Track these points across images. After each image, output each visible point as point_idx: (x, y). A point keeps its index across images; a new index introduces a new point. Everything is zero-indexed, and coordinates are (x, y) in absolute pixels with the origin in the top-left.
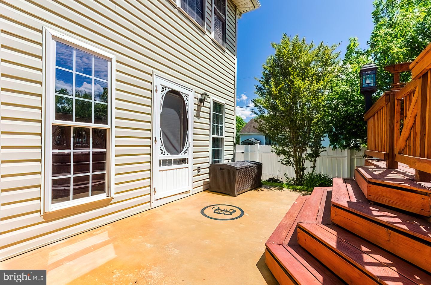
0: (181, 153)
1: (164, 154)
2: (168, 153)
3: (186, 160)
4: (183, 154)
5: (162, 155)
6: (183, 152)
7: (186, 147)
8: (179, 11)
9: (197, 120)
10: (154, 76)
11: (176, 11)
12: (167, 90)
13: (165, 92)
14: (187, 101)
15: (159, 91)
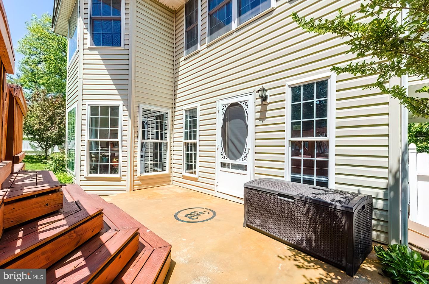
0: (239, 159)
1: (224, 158)
2: (227, 158)
3: (245, 167)
4: (242, 160)
5: (223, 159)
6: (241, 158)
7: (245, 154)
8: (237, 30)
9: (260, 123)
10: (217, 101)
11: (235, 34)
12: (227, 106)
13: (225, 109)
14: (246, 107)
15: (221, 110)
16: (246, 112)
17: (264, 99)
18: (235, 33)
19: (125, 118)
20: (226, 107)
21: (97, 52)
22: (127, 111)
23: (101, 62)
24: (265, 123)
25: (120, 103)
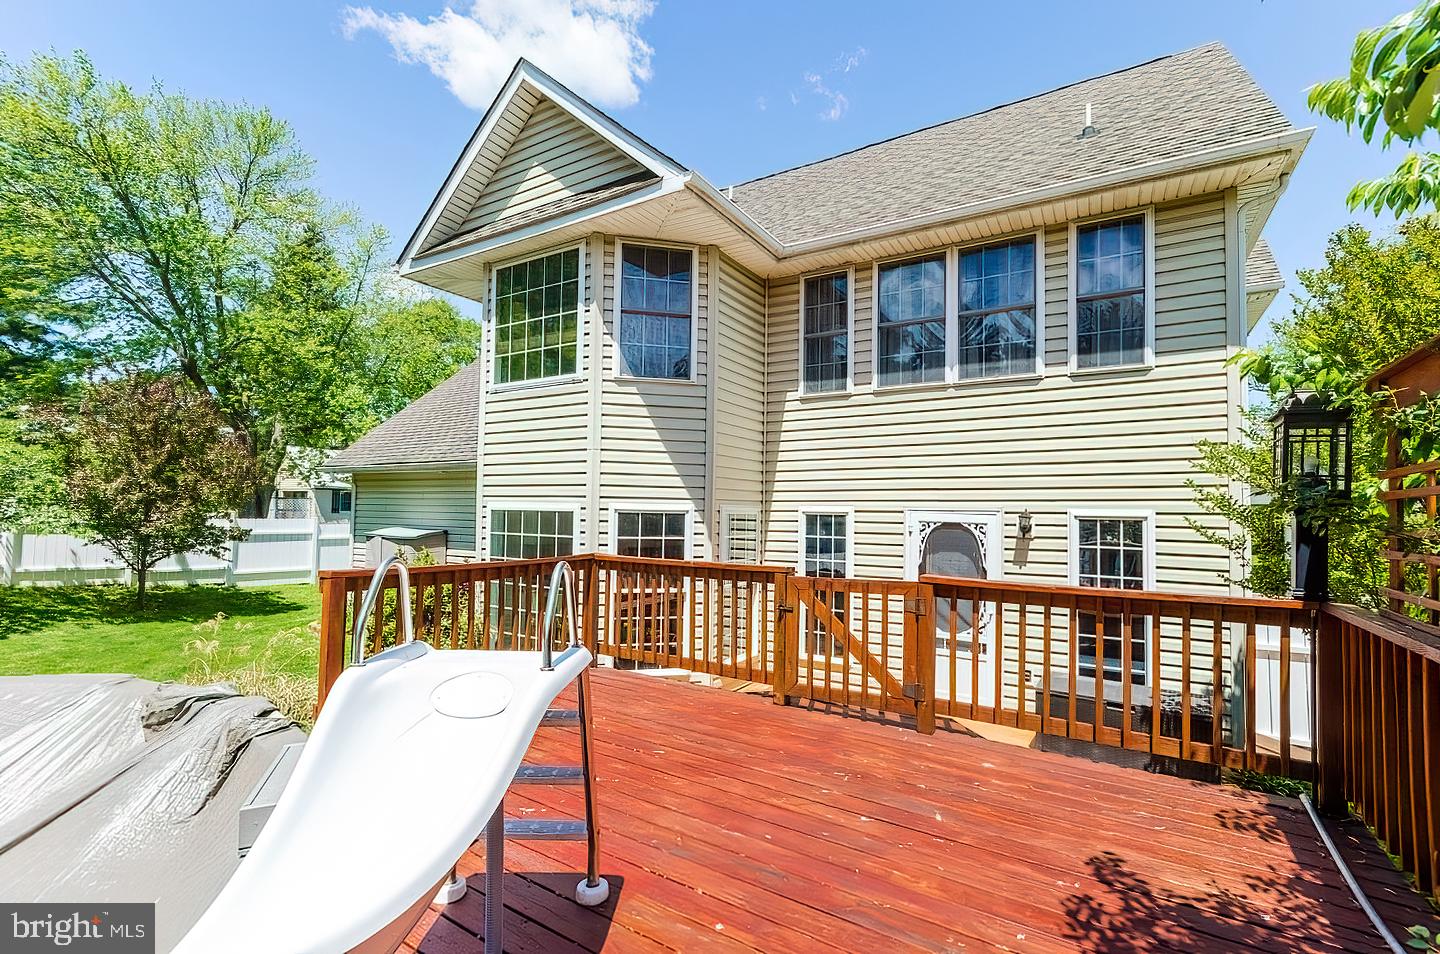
8: (957, 387)
9: (1016, 569)
10: (907, 513)
11: (951, 392)
12: (933, 526)
13: (928, 531)
14: (982, 536)
15: (916, 532)
16: (983, 545)
17: (1025, 530)
18: (951, 389)
19: (700, 539)
20: (931, 528)
21: (634, 389)
22: (701, 525)
23: (644, 411)
24: (1024, 570)
25: (688, 506)
